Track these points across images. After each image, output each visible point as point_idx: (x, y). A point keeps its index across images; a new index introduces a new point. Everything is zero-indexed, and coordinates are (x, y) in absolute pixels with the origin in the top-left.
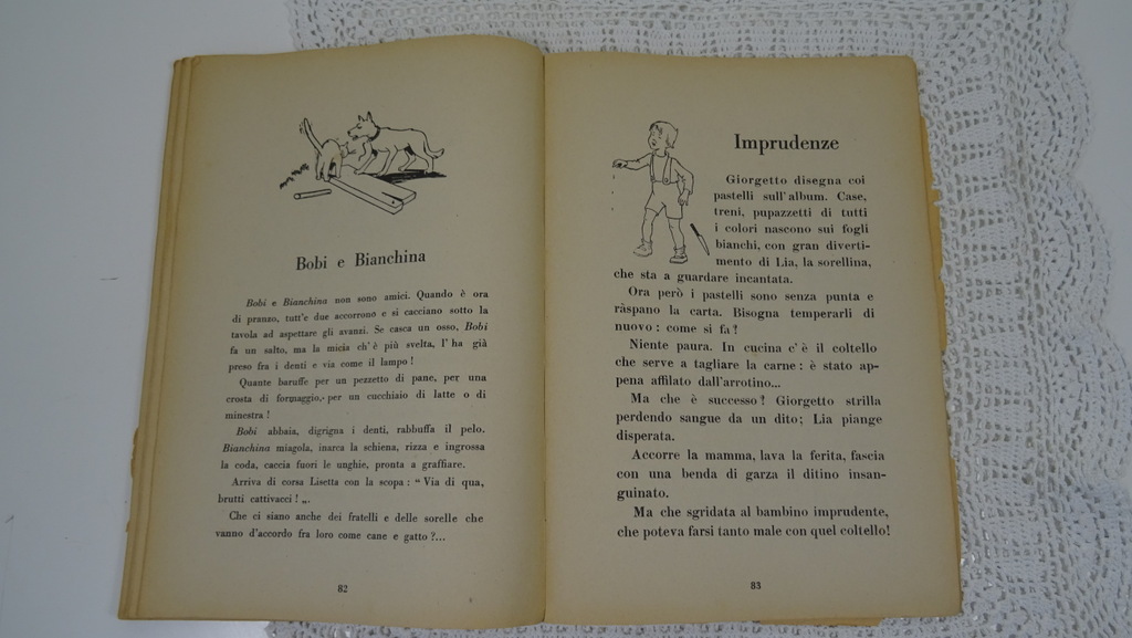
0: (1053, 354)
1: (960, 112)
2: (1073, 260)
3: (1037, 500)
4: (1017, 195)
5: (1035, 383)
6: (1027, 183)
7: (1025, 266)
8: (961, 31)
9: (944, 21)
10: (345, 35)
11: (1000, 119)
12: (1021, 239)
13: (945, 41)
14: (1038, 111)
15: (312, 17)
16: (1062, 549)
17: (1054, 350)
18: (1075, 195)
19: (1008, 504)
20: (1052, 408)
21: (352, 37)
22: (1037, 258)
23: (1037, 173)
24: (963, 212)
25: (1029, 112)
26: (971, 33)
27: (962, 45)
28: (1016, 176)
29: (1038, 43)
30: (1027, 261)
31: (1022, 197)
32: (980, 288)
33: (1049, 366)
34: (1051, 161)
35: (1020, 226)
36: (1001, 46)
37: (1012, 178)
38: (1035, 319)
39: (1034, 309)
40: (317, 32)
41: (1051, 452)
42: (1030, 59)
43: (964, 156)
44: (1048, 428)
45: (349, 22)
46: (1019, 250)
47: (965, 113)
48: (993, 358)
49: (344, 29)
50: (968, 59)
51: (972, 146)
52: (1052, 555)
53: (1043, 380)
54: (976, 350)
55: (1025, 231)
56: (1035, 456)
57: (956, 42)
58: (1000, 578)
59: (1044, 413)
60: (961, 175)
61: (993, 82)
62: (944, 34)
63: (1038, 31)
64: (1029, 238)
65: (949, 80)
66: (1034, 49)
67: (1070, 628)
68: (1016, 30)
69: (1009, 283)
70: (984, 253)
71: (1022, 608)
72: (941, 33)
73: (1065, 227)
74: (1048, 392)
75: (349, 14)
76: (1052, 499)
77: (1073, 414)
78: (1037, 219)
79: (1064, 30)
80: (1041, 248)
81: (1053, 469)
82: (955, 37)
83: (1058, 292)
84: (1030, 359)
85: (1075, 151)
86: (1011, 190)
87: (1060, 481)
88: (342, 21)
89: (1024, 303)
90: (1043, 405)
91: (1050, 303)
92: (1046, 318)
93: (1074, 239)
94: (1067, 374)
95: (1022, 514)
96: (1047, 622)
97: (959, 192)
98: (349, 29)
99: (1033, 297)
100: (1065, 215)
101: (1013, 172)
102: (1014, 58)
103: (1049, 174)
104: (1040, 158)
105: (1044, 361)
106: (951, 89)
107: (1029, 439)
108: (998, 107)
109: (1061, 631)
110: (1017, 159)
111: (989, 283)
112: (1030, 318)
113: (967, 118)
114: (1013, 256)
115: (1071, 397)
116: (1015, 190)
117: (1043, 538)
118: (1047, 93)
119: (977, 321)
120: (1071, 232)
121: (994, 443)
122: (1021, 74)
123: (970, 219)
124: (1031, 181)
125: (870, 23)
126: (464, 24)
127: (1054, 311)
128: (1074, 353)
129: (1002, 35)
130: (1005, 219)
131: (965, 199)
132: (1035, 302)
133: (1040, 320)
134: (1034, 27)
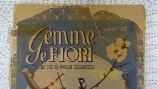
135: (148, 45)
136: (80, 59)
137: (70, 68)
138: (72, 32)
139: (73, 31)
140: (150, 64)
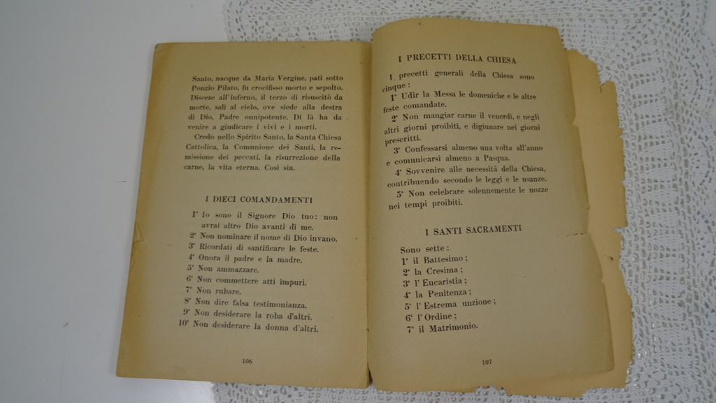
0: (697, 225)
1: (638, 75)
2: (710, 167)
3: (687, 318)
4: (674, 126)
5: (686, 244)
6: (681, 119)
7: (679, 171)
8: (638, 24)
9: (627, 18)
10: (258, 30)
11: (663, 79)
12: (676, 154)
13: (628, 30)
14: (687, 73)
15: (238, 20)
16: (703, 348)
17: (698, 223)
18: (711, 126)
19: (669, 319)
20: (696, 259)
21: (262, 32)
22: (686, 166)
23: (687, 112)
24: (640, 137)
25: (682, 74)
26: (644, 26)
27: (639, 32)
28: (673, 114)
29: (687, 31)
30: (681, 168)
31: (677, 128)
32: (650, 184)
33: (695, 233)
34: (696, 105)
35: (676, 146)
36: (663, 33)
37: (670, 116)
38: (685, 204)
39: (684, 197)
40: (241, 29)
41: (696, 287)
42: (682, 41)
43: (640, 102)
44: (694, 272)
45: (261, 23)
46: (675, 161)
47: (641, 76)
48: (658, 228)
49: (257, 27)
50: (643, 42)
51: (645, 96)
52: (696, 352)
53: (690, 241)
54: (648, 223)
55: (679, 148)
56: (686, 289)
57: (634, 32)
58: (663, 365)
59: (691, 263)
60: (638, 114)
61: (658, 56)
62: (628, 26)
63: (687, 23)
64: (682, 153)
65: (630, 55)
66: (685, 34)
67: (707, 397)
68: (673, 23)
69: (669, 182)
70: (653, 163)
71: (677, 385)
72: (625, 26)
73: (705, 146)
74: (694, 249)
75: (260, 18)
76: (696, 317)
77: (710, 263)
78: (687, 141)
79: (704, 22)
80: (689, 159)
81: (697, 298)
82: (634, 28)
83: (700, 187)
84: (682, 228)
85: (711, 99)
86: (670, 123)
87: (702, 305)
88: (256, 22)
89: (678, 194)
90: (690, 257)
91: (695, 193)
92: (692, 203)
93: (710, 153)
94: (706, 238)
95: (678, 326)
96: (693, 394)
97: (637, 125)
98: (260, 28)
99: (684, 190)
100: (704, 138)
101: (672, 112)
102: (672, 40)
103: (694, 113)
104: (688, 102)
105: (691, 230)
106: (632, 60)
107: (682, 279)
108: (662, 71)
109: (702, 399)
110: (674, 104)
111: (656, 181)
112: (682, 203)
113: (642, 78)
114: (671, 165)
115: (708, 252)
116: (673, 123)
117: (691, 341)
118: (693, 62)
119: (648, 205)
120: (709, 149)
121: (660, 281)
122: (677, 51)
123: (644, 141)
124: (683, 118)
125: (580, 20)
126: (329, 24)
127: (697, 199)
128: (710, 225)
129: (664, 26)
130: (666, 141)
131: (641, 129)
132: (685, 193)
133: (689, 204)
134: (685, 21)
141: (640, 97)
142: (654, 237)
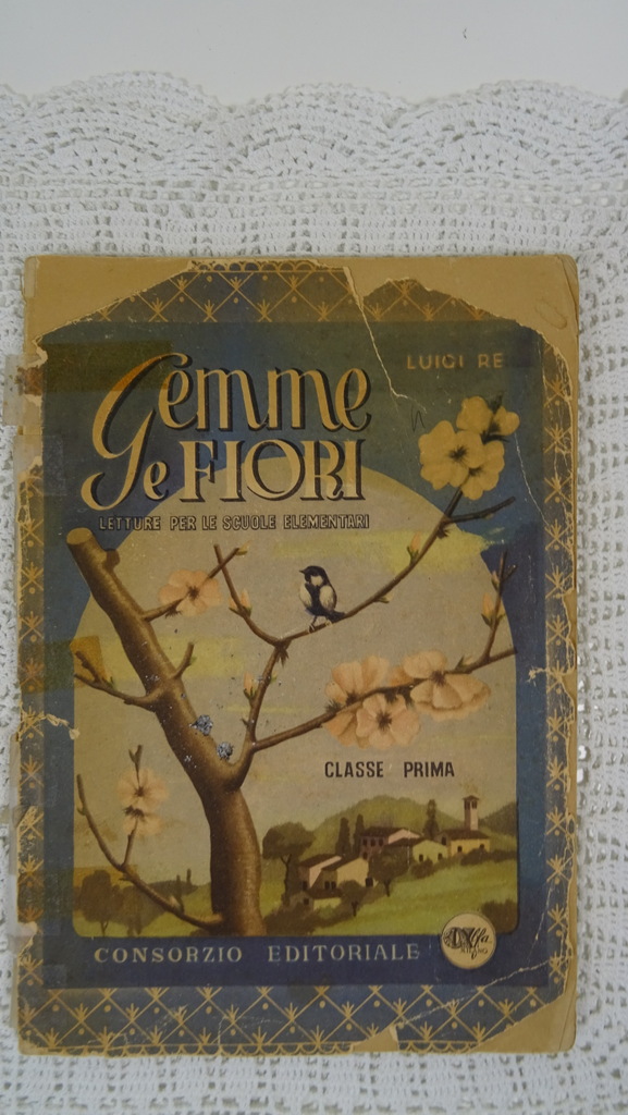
135: (599, 448)
136: (309, 489)
137: (268, 528)
138: (272, 377)
139: (278, 371)
140: (606, 529)
141: (603, 402)
142: (609, 721)
